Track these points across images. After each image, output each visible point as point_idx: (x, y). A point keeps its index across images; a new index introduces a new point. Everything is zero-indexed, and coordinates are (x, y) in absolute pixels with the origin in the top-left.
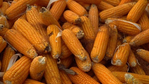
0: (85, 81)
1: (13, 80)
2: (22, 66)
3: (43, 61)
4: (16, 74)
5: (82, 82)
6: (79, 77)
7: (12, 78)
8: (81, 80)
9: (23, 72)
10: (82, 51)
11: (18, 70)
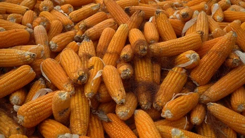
0: (118, 130)
1: (26, 115)
2: (44, 101)
3: (64, 96)
4: (31, 109)
5: (115, 132)
6: (112, 125)
7: (25, 113)
8: (115, 129)
9: (43, 108)
10: (120, 92)
11: (37, 104)
